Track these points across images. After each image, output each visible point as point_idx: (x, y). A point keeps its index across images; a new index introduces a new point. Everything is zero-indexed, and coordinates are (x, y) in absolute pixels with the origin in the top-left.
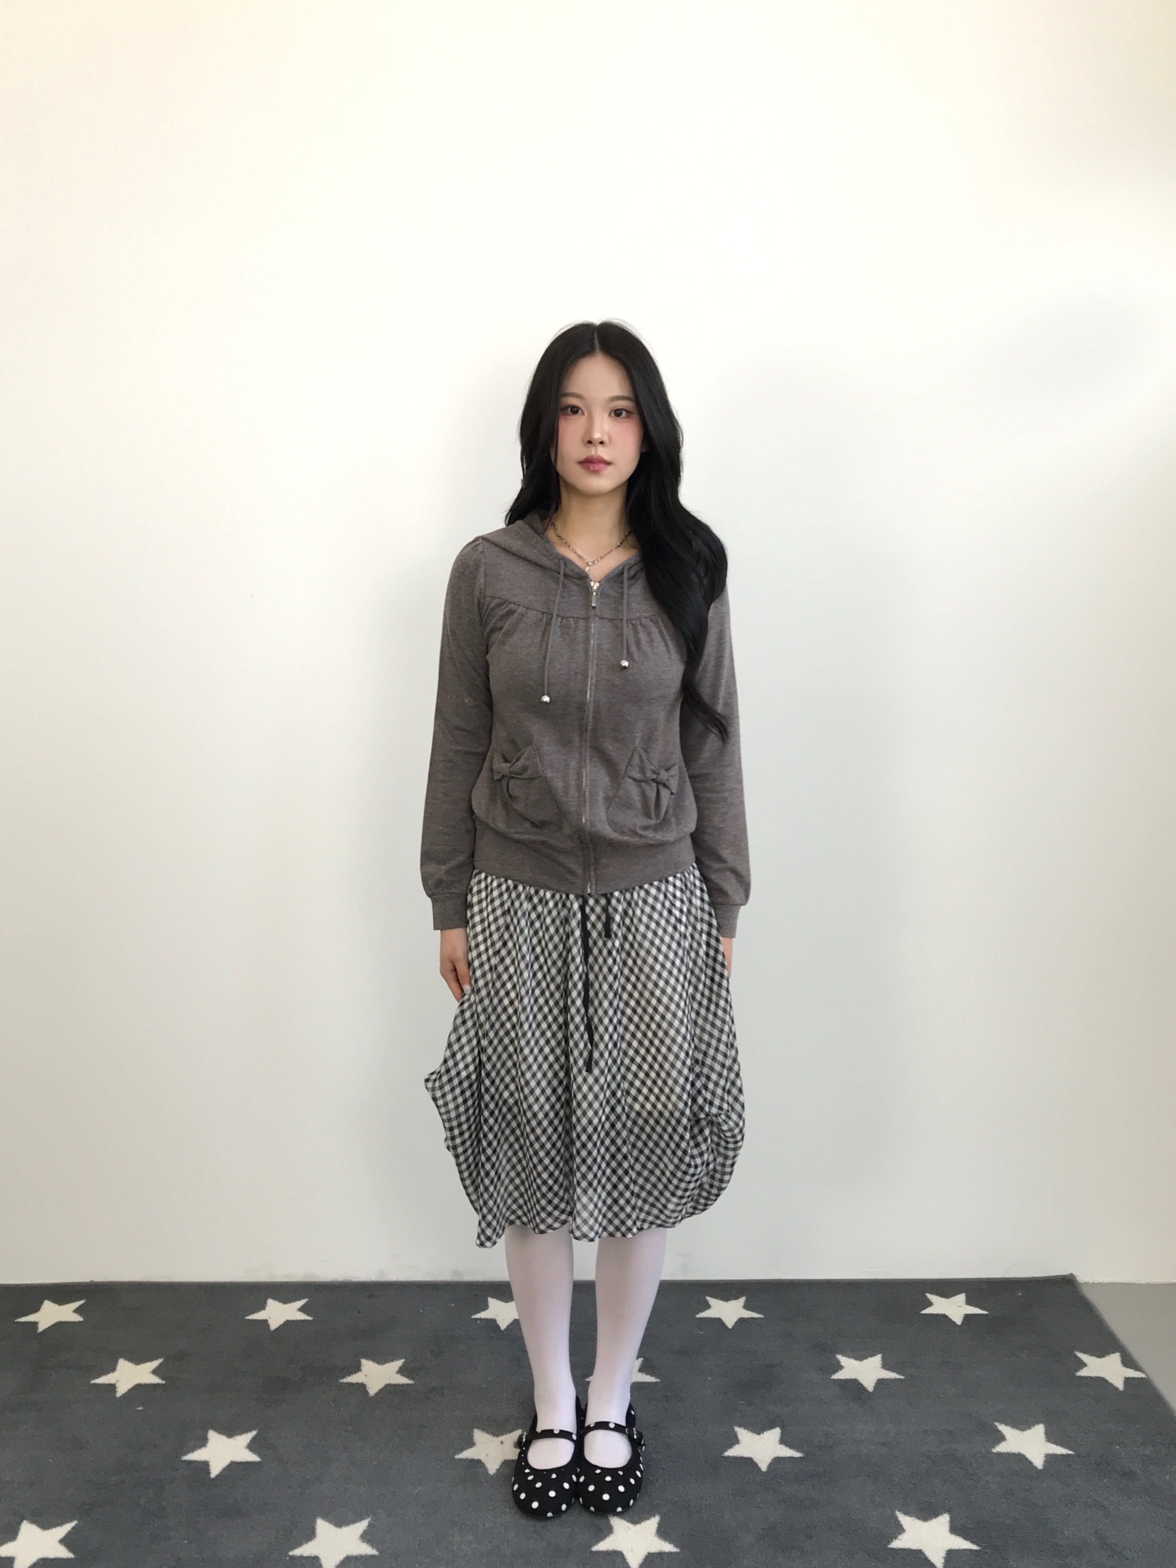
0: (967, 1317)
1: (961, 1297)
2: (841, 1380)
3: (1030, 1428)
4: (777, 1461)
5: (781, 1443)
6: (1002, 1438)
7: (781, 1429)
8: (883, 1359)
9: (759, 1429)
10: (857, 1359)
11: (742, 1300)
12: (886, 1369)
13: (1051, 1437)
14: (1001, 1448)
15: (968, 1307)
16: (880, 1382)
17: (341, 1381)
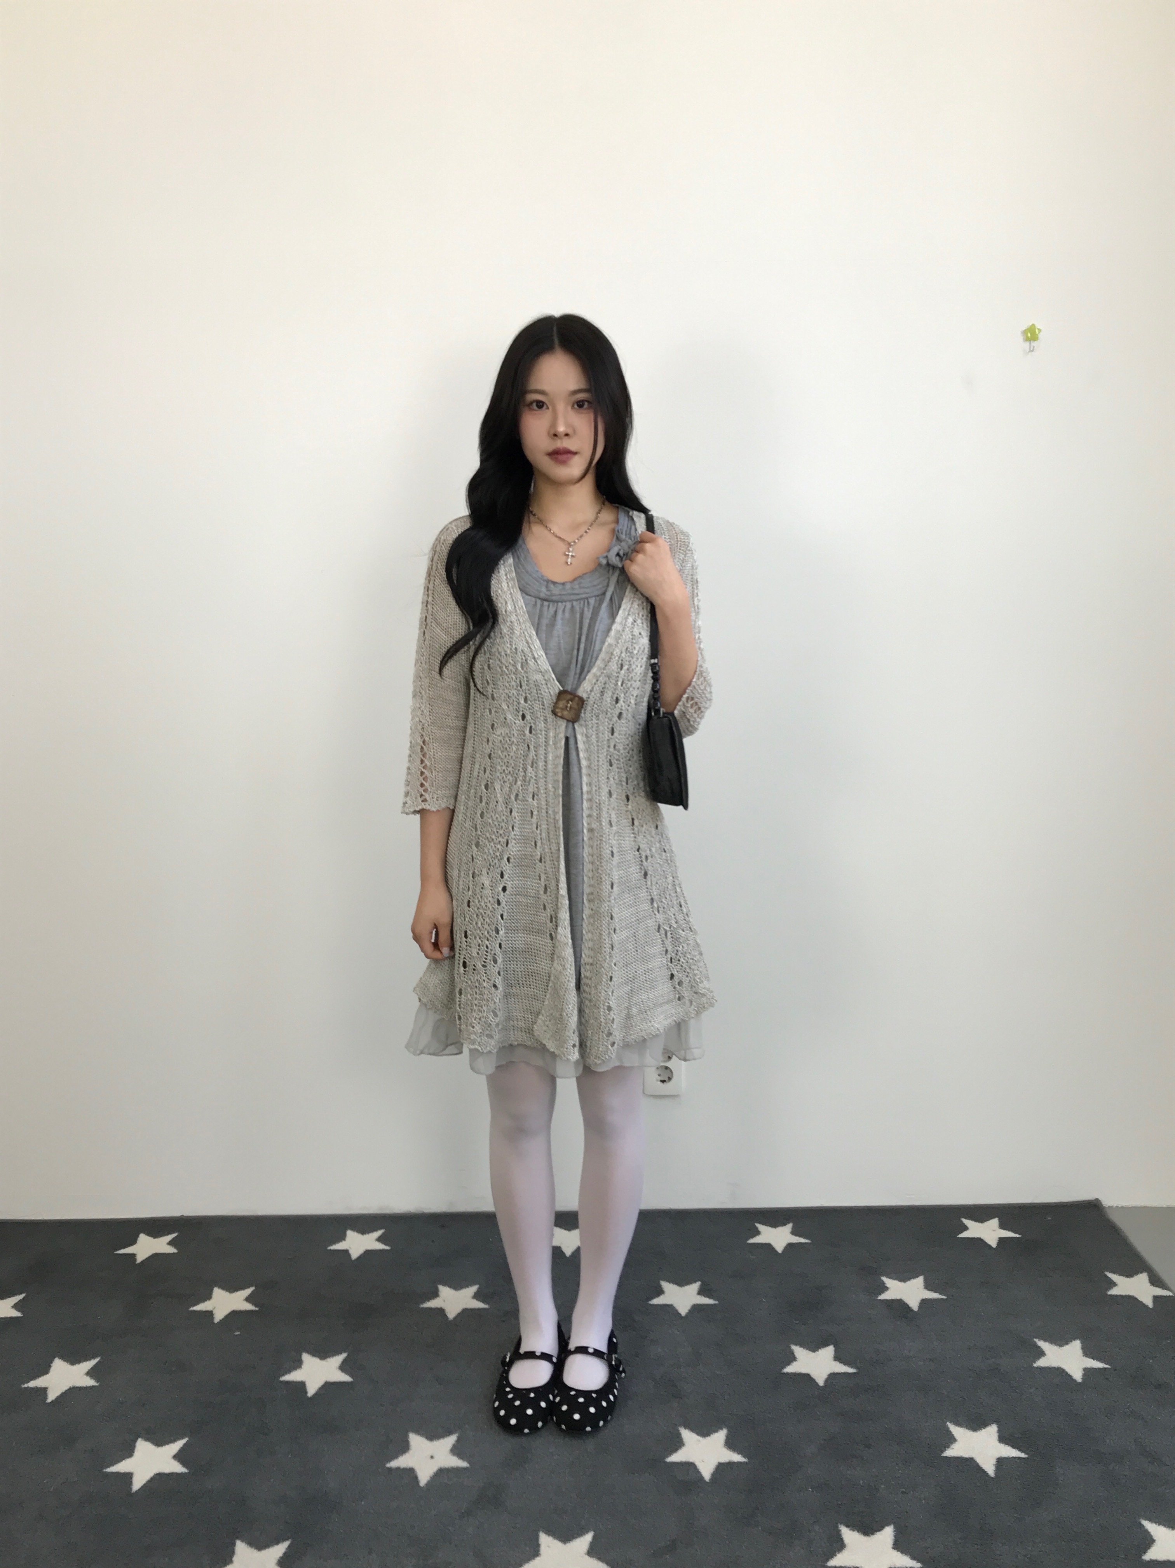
0: (1001, 1240)
1: (995, 1222)
2: (887, 1300)
3: (1067, 1344)
4: (833, 1376)
5: (835, 1360)
6: (1041, 1353)
7: (834, 1347)
8: (926, 1280)
9: (814, 1346)
10: (901, 1280)
11: (789, 1226)
12: (929, 1290)
13: (1088, 1352)
14: (1041, 1363)
15: (1002, 1231)
16: (924, 1302)
17: (422, 1306)
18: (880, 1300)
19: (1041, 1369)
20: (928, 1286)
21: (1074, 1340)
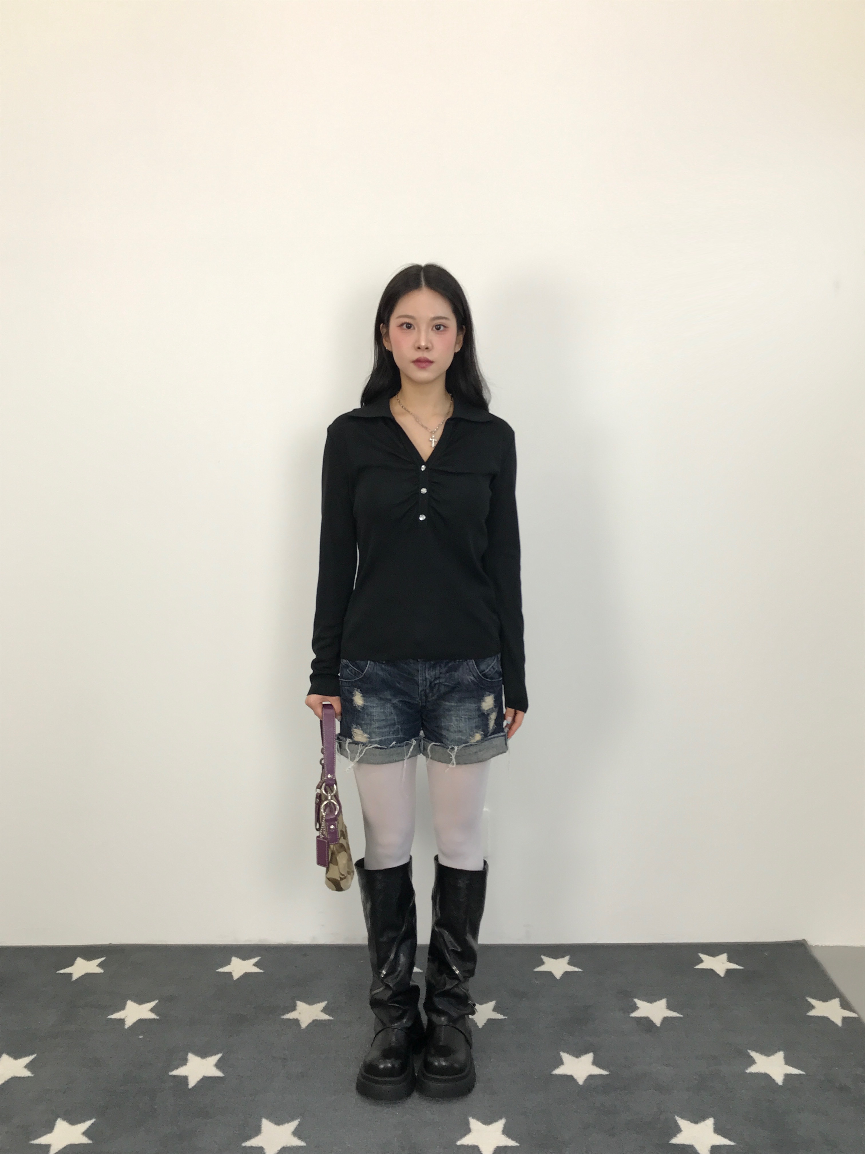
0: (728, 971)
1: (724, 957)
2: (638, 1018)
3: (773, 1055)
4: (591, 1077)
5: (593, 1064)
6: (753, 1062)
7: (593, 1054)
8: (668, 1002)
9: (577, 1053)
10: (648, 1002)
11: (567, 958)
12: (670, 1010)
13: (788, 1061)
14: (753, 1069)
15: (729, 963)
16: (666, 1019)
17: (283, 1017)
18: (632, 1017)
19: (751, 1074)
20: (669, 1007)
21: (779, 1051)
